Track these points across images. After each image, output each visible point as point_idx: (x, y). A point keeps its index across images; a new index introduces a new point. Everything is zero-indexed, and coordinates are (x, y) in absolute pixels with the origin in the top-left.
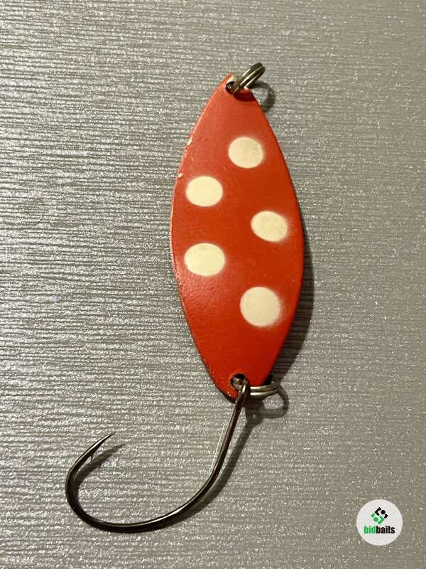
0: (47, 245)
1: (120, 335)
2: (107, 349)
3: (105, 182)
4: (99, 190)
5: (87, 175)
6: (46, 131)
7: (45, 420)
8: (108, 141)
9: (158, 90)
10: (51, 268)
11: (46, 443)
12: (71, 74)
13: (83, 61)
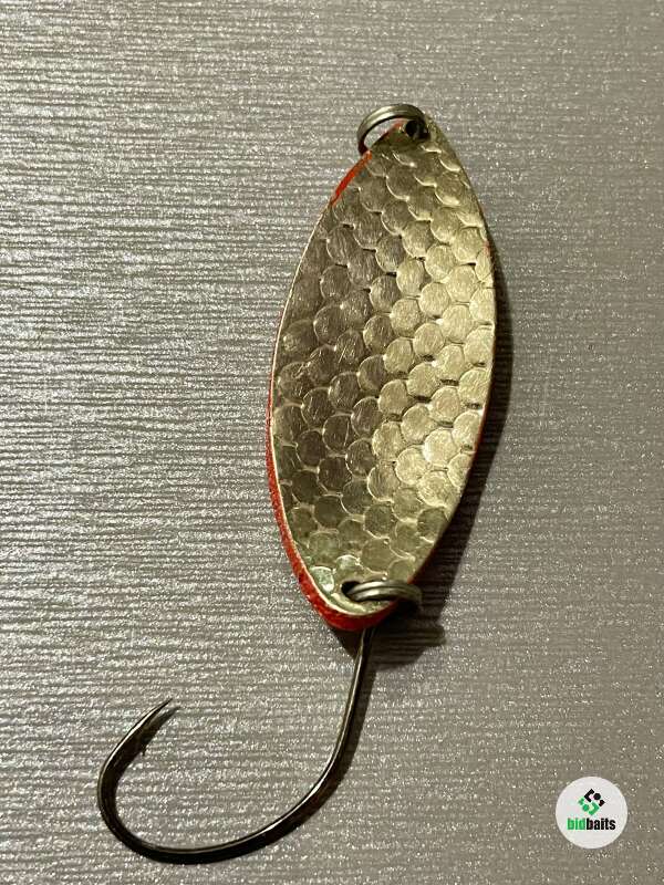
0: (111, 374)
1: (233, 518)
2: (214, 541)
3: (202, 269)
4: (193, 282)
5: (173, 258)
6: (103, 190)
7: (116, 658)
8: (204, 202)
9: (284, 117)
10: (118, 411)
11: (119, 695)
12: (141, 95)
13: (160, 74)
